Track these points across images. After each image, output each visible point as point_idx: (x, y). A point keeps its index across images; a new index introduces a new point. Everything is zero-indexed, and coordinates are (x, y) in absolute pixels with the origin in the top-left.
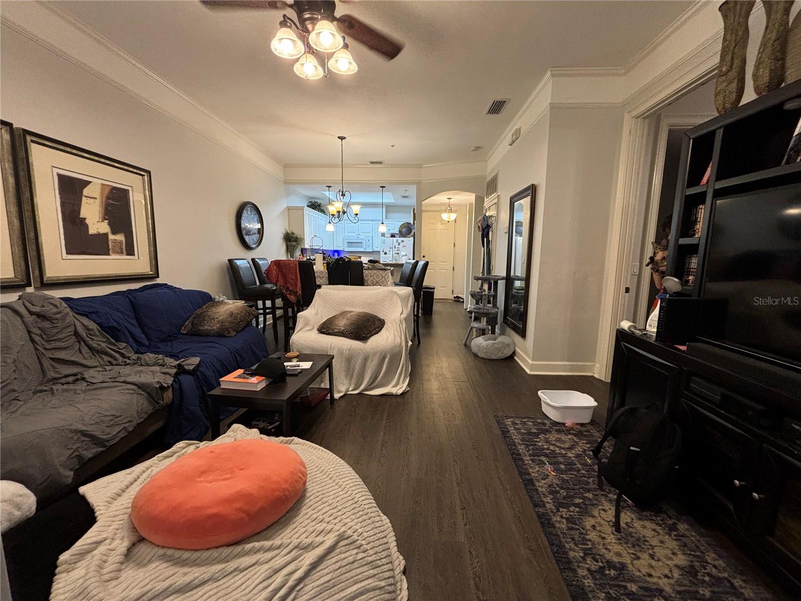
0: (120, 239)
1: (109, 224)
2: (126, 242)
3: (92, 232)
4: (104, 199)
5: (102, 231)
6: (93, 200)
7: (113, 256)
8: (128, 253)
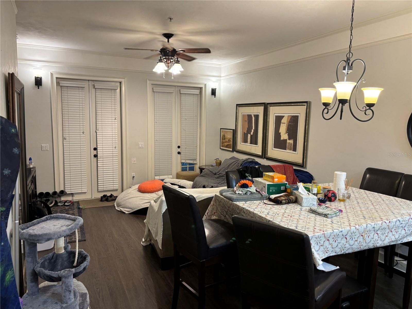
0: (291, 142)
1: (288, 135)
2: (293, 144)
3: (282, 138)
4: (288, 123)
5: (285, 138)
6: (284, 124)
7: (287, 151)
8: (294, 150)
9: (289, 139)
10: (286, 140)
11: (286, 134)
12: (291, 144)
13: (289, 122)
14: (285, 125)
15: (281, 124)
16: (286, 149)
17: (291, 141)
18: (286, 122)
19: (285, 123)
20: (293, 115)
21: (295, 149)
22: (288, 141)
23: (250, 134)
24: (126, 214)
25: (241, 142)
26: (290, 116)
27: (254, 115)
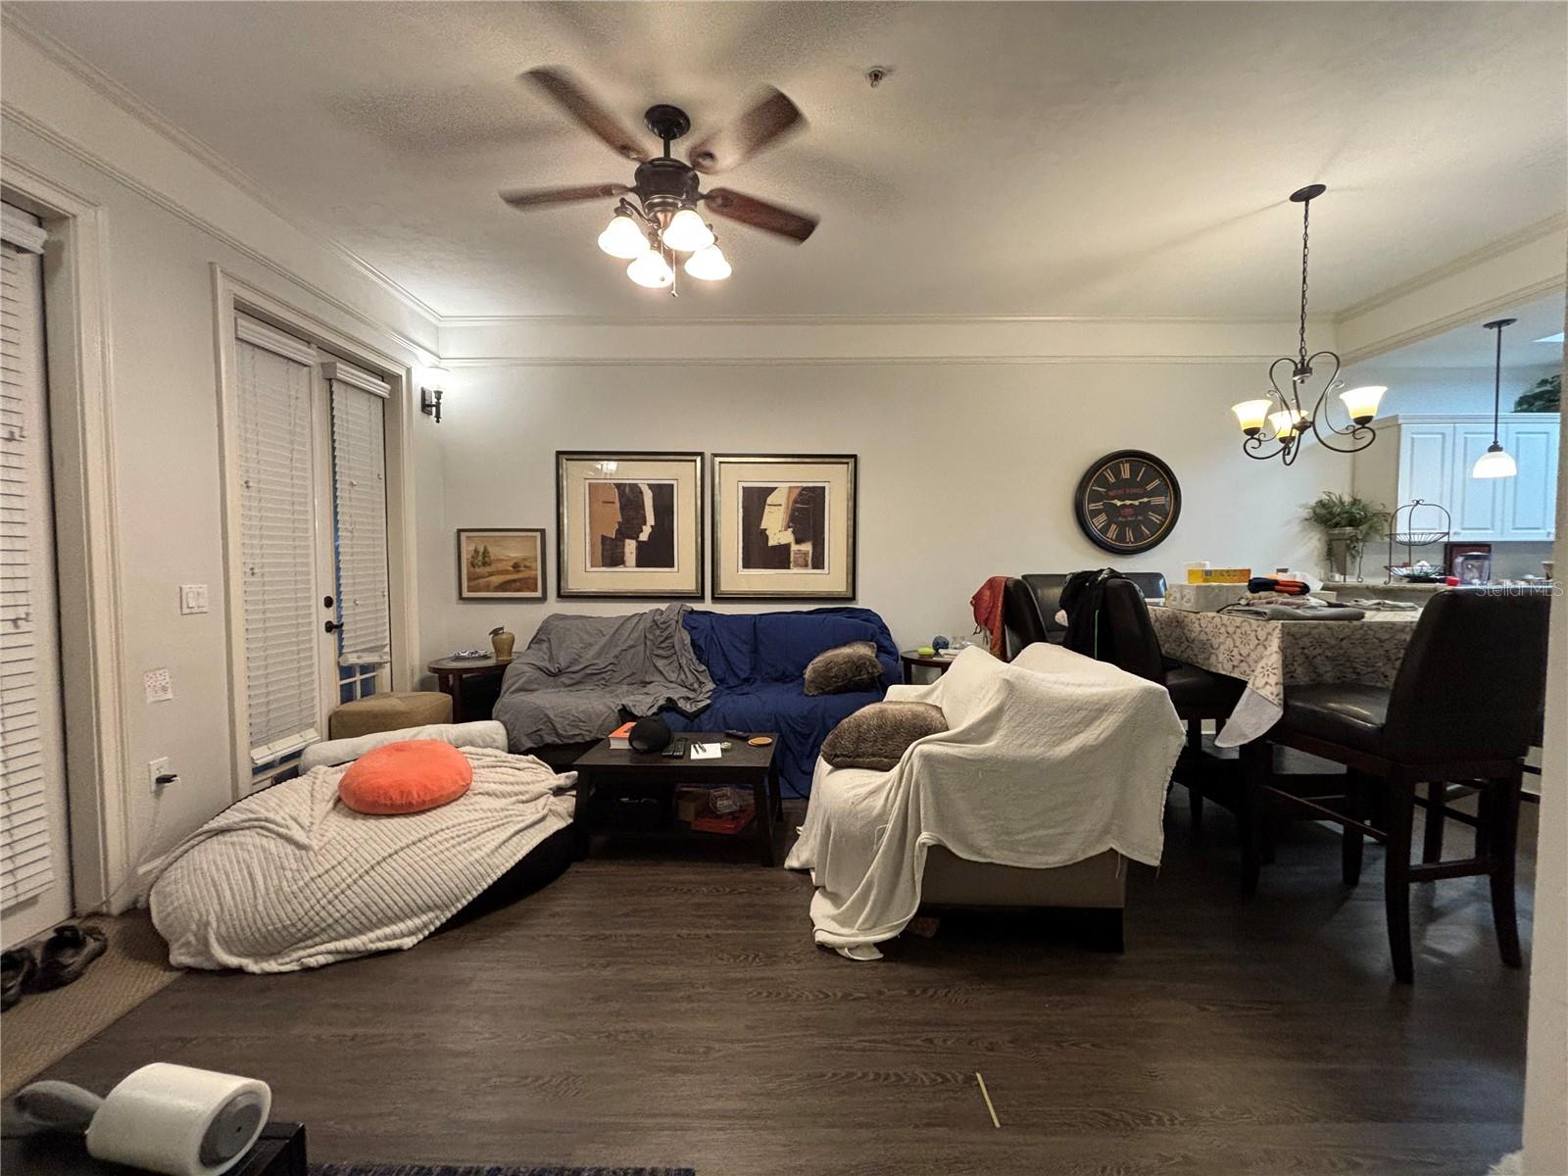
0: (806, 549)
1: (793, 532)
2: (813, 553)
3: (772, 542)
4: (791, 504)
5: (783, 541)
6: (776, 508)
7: (794, 570)
8: (815, 567)
9: (798, 541)
10: (787, 547)
11: (786, 530)
12: (806, 554)
13: (795, 502)
14: (782, 509)
15: (767, 507)
16: (789, 568)
17: (807, 547)
18: (783, 501)
19: (780, 505)
20: (805, 485)
21: (818, 562)
22: (794, 547)
23: (636, 538)
24: (406, 953)
25: (588, 565)
26: (798, 487)
27: (648, 485)
